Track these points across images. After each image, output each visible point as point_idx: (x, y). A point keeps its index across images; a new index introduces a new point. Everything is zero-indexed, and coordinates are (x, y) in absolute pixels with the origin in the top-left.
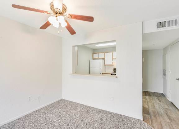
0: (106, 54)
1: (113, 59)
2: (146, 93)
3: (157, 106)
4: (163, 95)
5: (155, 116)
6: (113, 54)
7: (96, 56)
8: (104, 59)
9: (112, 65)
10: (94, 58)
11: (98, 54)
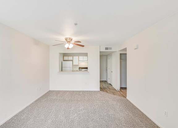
0: (74, 57)
1: (79, 61)
2: (101, 82)
3: (104, 86)
4: (106, 81)
5: (104, 89)
6: (79, 57)
7: (66, 58)
8: (72, 61)
9: (78, 65)
10: (65, 59)
11: (67, 57)
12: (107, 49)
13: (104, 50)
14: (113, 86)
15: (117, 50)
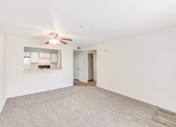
8: (30, 57)
12: (79, 48)
13: (76, 49)
14: (80, 81)
15: (86, 50)
